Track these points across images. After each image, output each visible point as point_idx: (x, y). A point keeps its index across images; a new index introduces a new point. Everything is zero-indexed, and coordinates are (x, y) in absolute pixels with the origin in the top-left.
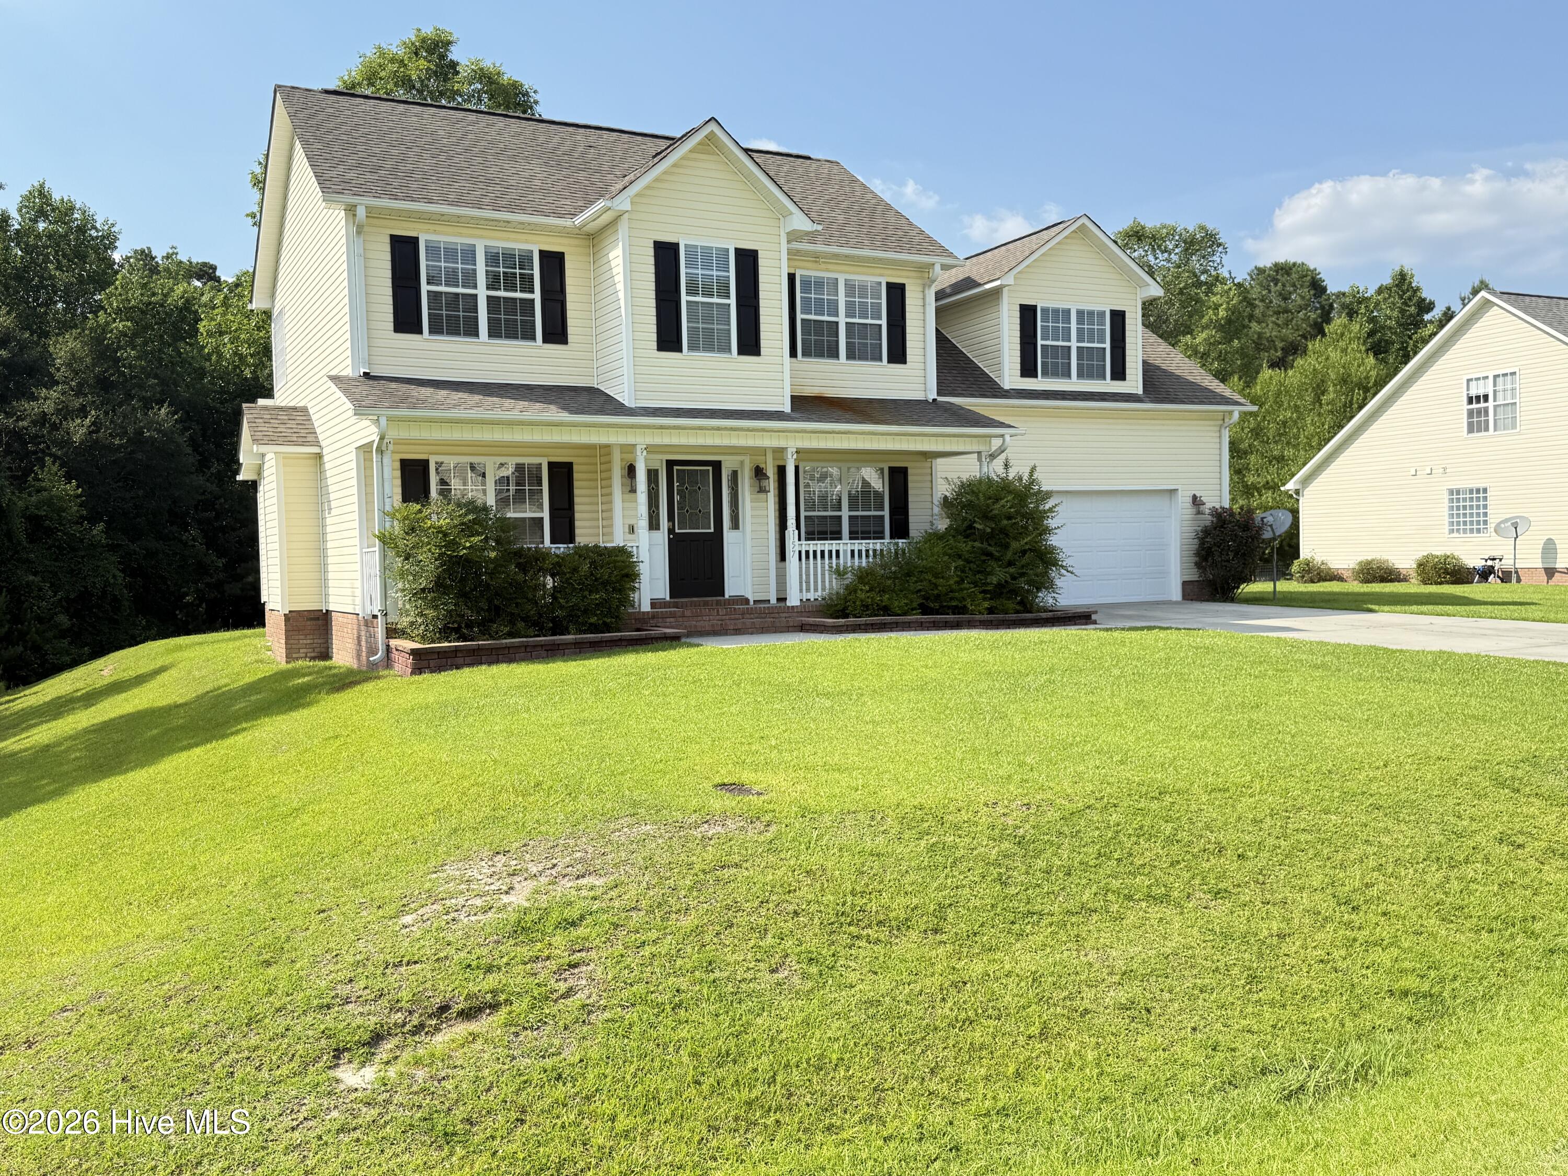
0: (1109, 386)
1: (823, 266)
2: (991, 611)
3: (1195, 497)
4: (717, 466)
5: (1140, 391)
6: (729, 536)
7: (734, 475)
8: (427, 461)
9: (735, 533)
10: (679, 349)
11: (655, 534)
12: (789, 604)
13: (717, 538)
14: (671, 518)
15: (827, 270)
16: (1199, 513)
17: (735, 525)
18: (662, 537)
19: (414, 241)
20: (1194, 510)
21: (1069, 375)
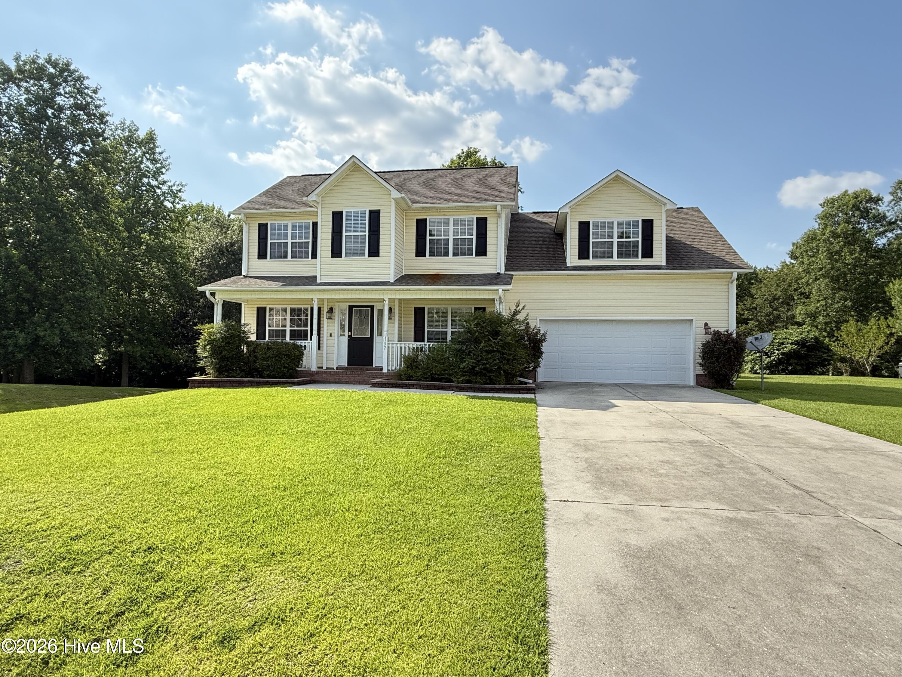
0: (641, 261)
1: (442, 214)
2: (469, 382)
3: (706, 324)
4: (372, 307)
5: (664, 263)
6: (376, 339)
7: (381, 312)
8: (266, 308)
9: (380, 338)
10: (341, 256)
11: (343, 337)
12: (384, 371)
13: (370, 340)
14: (350, 330)
15: (444, 215)
16: (706, 333)
17: (380, 334)
18: (345, 339)
19: (266, 225)
20: (704, 332)
21: (612, 257)
